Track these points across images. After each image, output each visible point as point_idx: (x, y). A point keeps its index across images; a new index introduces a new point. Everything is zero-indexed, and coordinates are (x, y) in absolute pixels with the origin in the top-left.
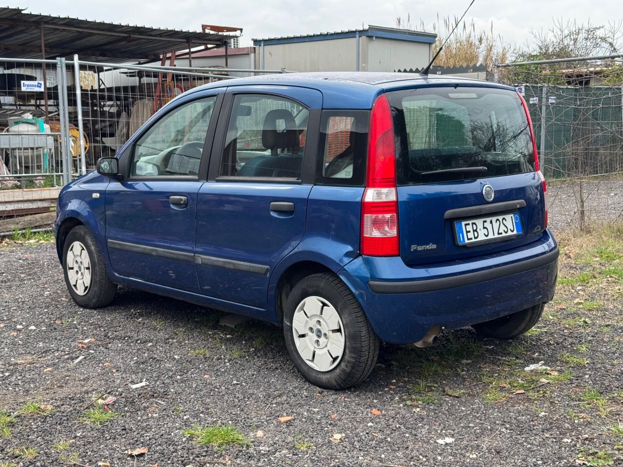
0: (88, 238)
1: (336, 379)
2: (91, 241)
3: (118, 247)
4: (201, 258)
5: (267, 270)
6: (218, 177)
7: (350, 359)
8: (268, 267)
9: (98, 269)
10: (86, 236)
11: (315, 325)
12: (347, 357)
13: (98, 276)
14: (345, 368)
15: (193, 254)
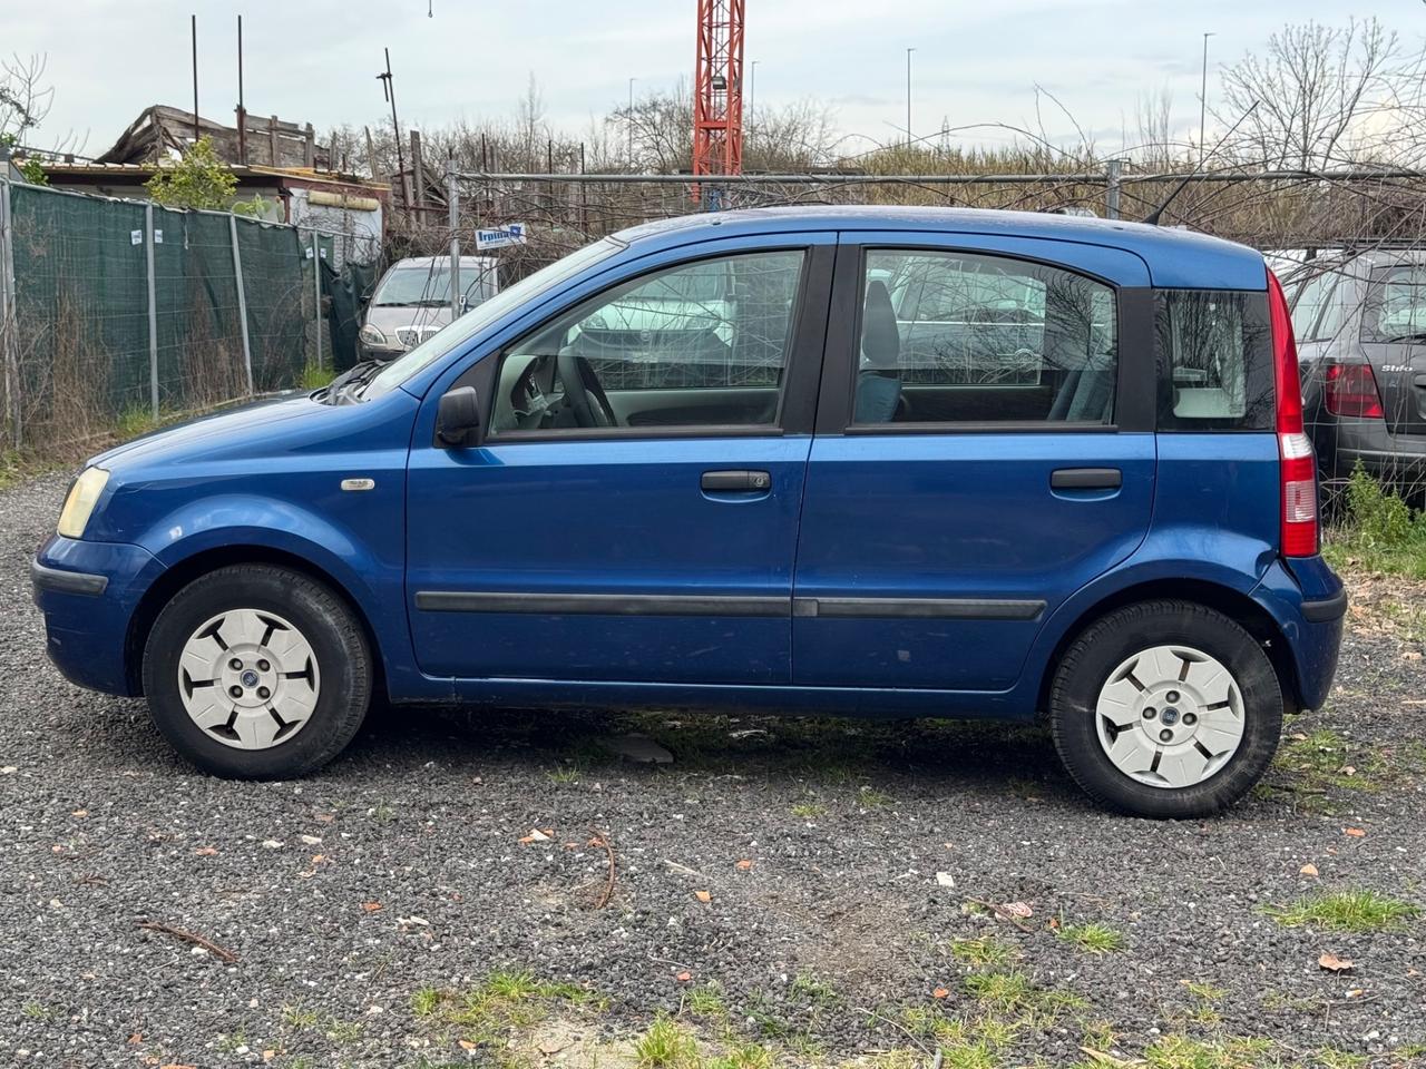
0: (303, 595)
1: (1221, 795)
2: (319, 602)
3: (471, 606)
4: (819, 604)
5: (1041, 608)
6: (850, 425)
7: (1258, 751)
8: (1042, 601)
9: (352, 671)
10: (296, 592)
11: (1160, 703)
12: (1252, 749)
13: (352, 689)
14: (1246, 771)
15: (788, 598)
